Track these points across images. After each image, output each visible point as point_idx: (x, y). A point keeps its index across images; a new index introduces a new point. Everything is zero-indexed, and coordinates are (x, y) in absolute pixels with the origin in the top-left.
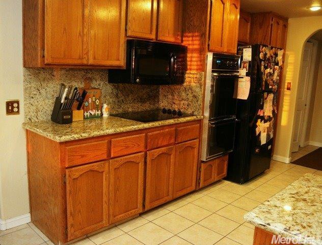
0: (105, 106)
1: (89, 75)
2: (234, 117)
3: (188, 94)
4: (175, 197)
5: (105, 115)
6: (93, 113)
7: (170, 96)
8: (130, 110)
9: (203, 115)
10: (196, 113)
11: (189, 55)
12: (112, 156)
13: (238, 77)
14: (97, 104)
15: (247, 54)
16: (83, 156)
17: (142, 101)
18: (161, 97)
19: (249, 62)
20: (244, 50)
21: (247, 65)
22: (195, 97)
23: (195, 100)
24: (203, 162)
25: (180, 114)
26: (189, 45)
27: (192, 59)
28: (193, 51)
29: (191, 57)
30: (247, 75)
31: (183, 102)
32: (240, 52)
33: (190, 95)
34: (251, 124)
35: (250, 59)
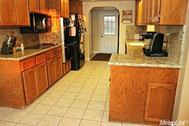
0: (22, 44)
1: (12, 31)
2: (71, 44)
3: (54, 36)
4: (57, 79)
5: (23, 49)
6: (18, 48)
7: (45, 38)
8: (30, 46)
9: (61, 44)
10: (58, 43)
11: (52, 19)
12: (37, 64)
13: (70, 27)
14: (19, 44)
15: (73, 18)
16: (28, 66)
17: (34, 41)
18: (40, 39)
19: (75, 21)
20: (72, 16)
21: (74, 22)
22: (57, 37)
23: (57, 38)
24: (64, 63)
25: (52, 45)
26: (52, 15)
27: (54, 21)
28: (54, 17)
29: (53, 20)
30: (74, 26)
31: (52, 39)
32: (70, 17)
33: (55, 37)
34: (78, 46)
35: (74, 19)
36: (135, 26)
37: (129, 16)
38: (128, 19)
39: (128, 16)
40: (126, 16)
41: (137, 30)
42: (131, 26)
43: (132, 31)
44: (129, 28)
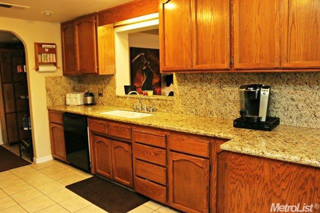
36: (64, 78)
37: (51, 55)
38: (49, 61)
39: (48, 55)
40: (45, 54)
41: (68, 85)
42: (54, 78)
43: (59, 88)
44: (53, 82)
